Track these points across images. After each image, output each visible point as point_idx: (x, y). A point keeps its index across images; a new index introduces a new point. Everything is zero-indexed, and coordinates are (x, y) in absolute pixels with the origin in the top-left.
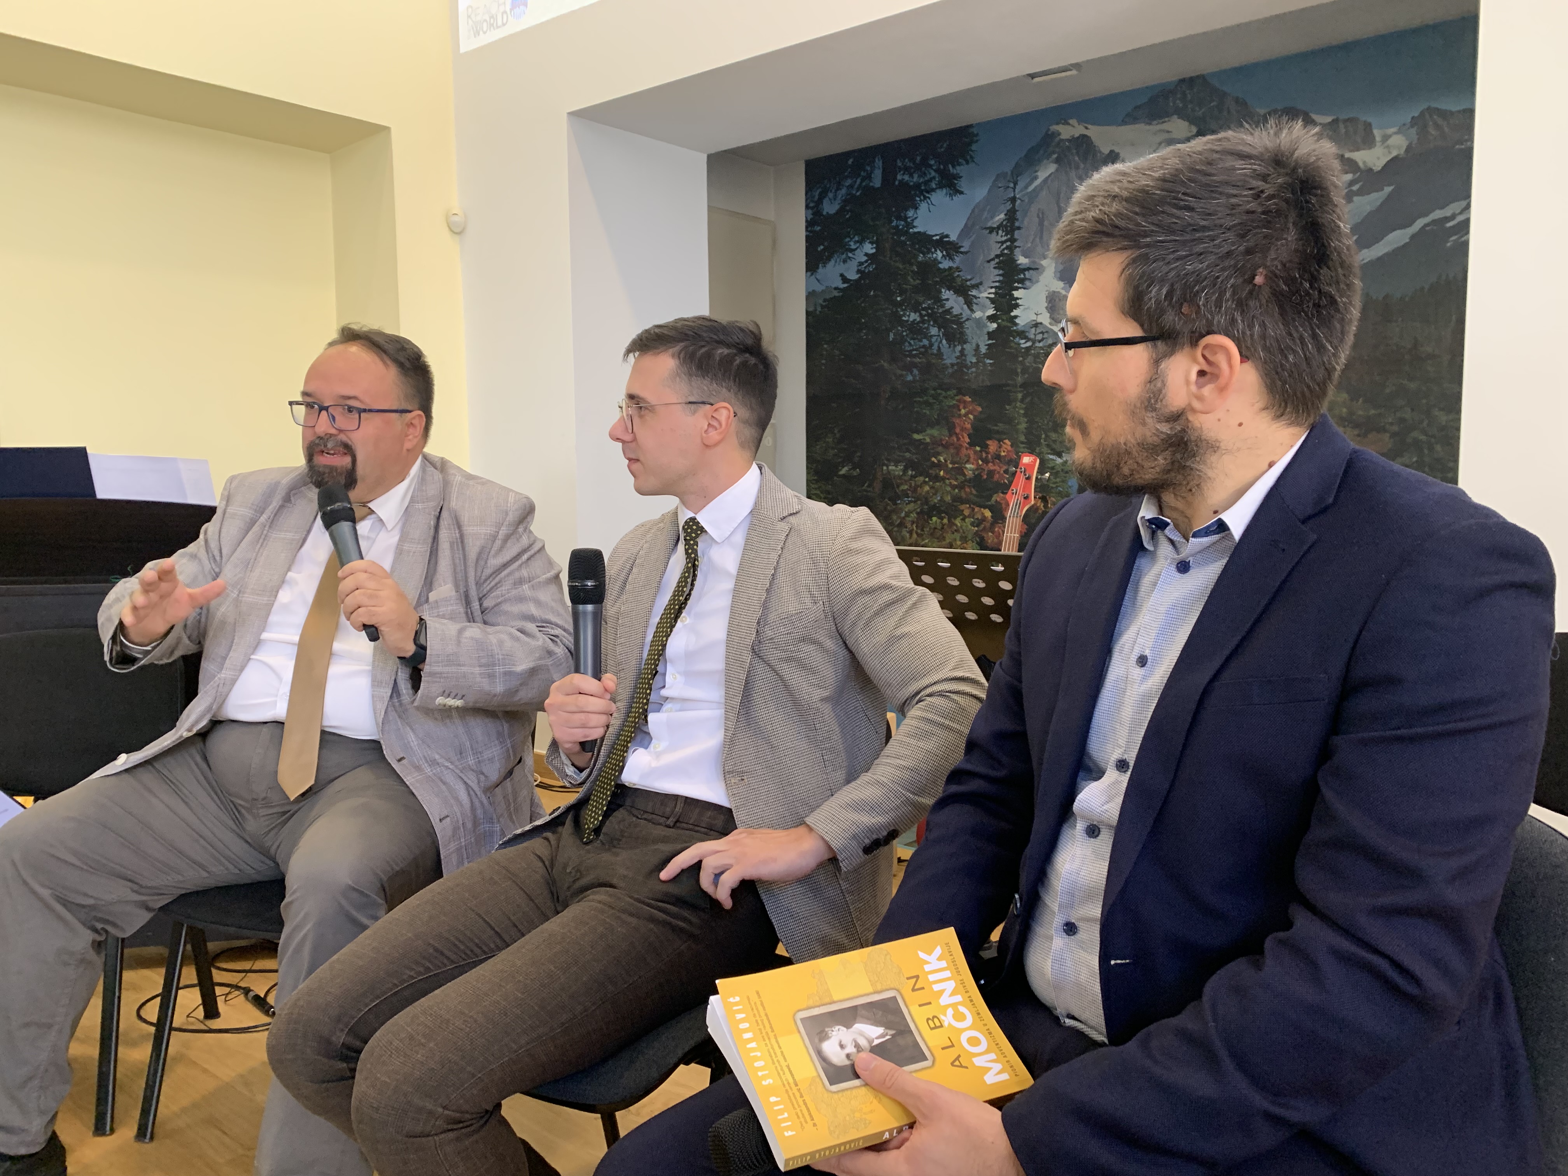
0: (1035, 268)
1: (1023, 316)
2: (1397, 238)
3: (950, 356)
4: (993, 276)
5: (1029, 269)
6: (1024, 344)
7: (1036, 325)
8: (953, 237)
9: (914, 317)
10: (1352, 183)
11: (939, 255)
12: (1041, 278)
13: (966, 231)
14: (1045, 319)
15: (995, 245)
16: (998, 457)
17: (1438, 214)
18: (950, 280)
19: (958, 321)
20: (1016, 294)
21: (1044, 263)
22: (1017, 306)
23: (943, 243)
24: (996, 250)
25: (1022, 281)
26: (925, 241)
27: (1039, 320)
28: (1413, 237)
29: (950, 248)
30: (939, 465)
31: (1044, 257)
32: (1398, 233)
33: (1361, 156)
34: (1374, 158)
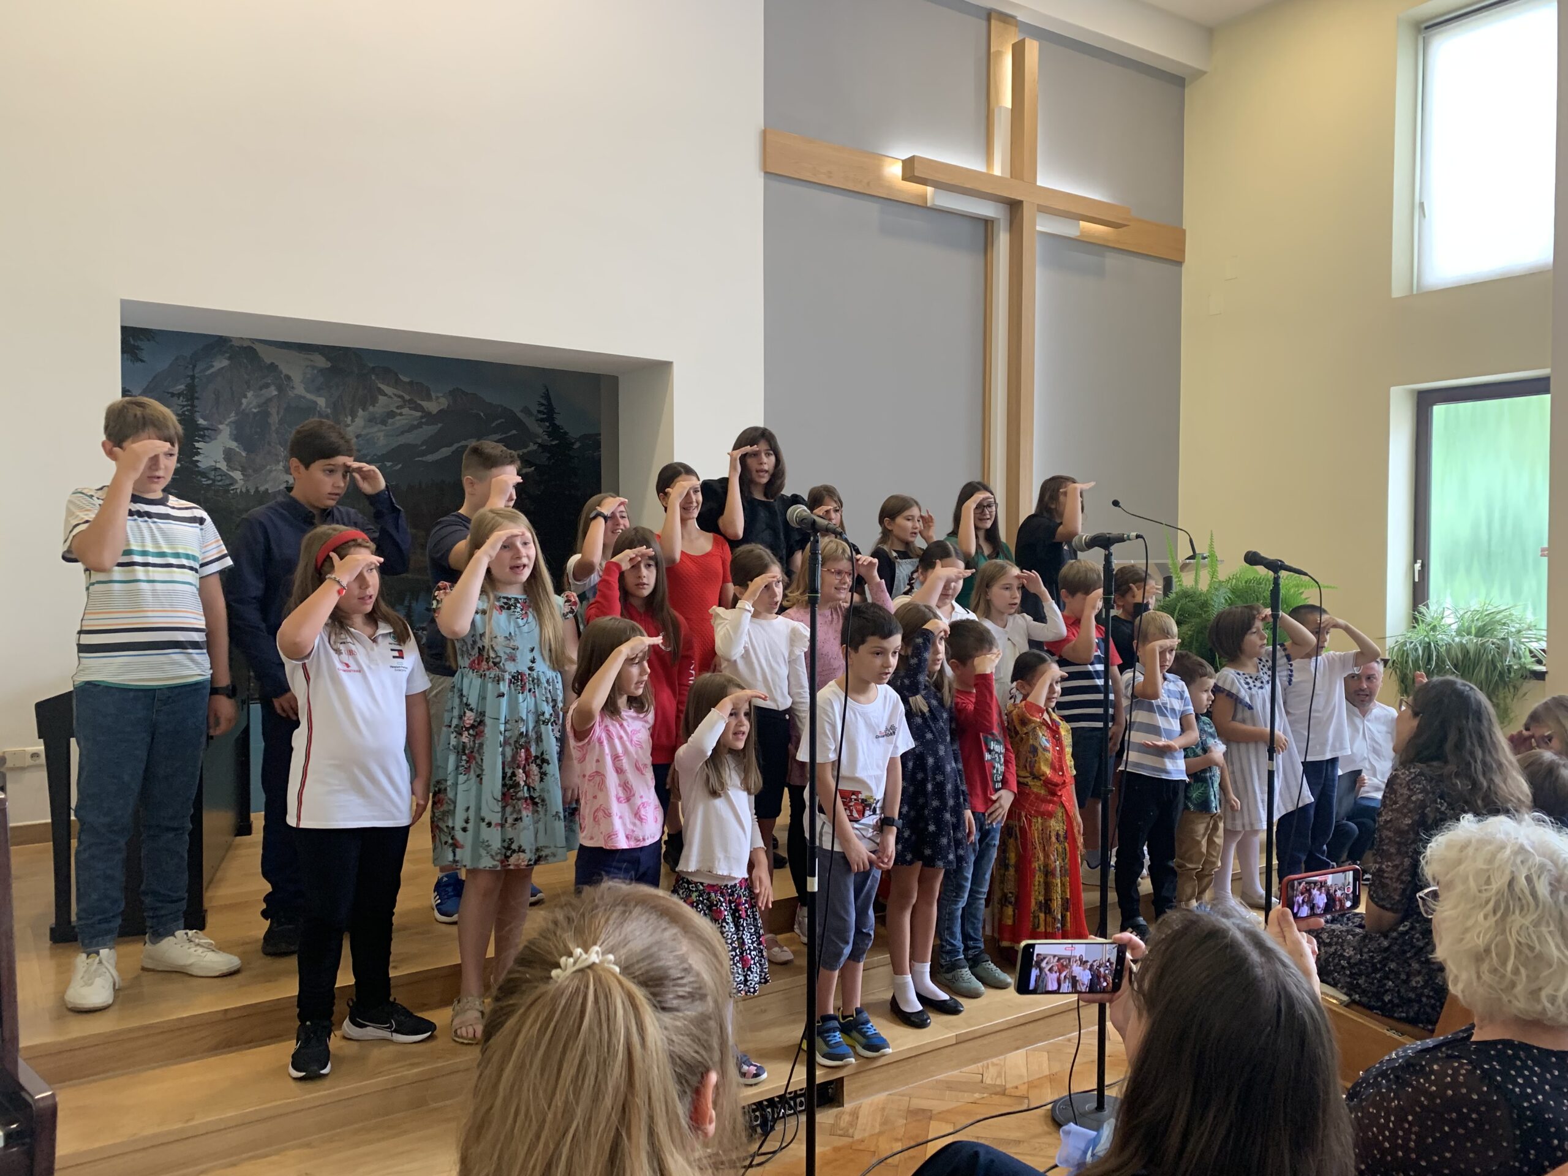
0: (216, 430)
1: (204, 462)
2: (445, 452)
5: (208, 429)
6: (205, 481)
7: (216, 469)
12: (219, 437)
14: (223, 466)
20: (197, 445)
21: (220, 427)
22: (198, 454)
25: (203, 436)
27: (218, 466)
31: (221, 423)
33: (424, 404)
34: (432, 407)
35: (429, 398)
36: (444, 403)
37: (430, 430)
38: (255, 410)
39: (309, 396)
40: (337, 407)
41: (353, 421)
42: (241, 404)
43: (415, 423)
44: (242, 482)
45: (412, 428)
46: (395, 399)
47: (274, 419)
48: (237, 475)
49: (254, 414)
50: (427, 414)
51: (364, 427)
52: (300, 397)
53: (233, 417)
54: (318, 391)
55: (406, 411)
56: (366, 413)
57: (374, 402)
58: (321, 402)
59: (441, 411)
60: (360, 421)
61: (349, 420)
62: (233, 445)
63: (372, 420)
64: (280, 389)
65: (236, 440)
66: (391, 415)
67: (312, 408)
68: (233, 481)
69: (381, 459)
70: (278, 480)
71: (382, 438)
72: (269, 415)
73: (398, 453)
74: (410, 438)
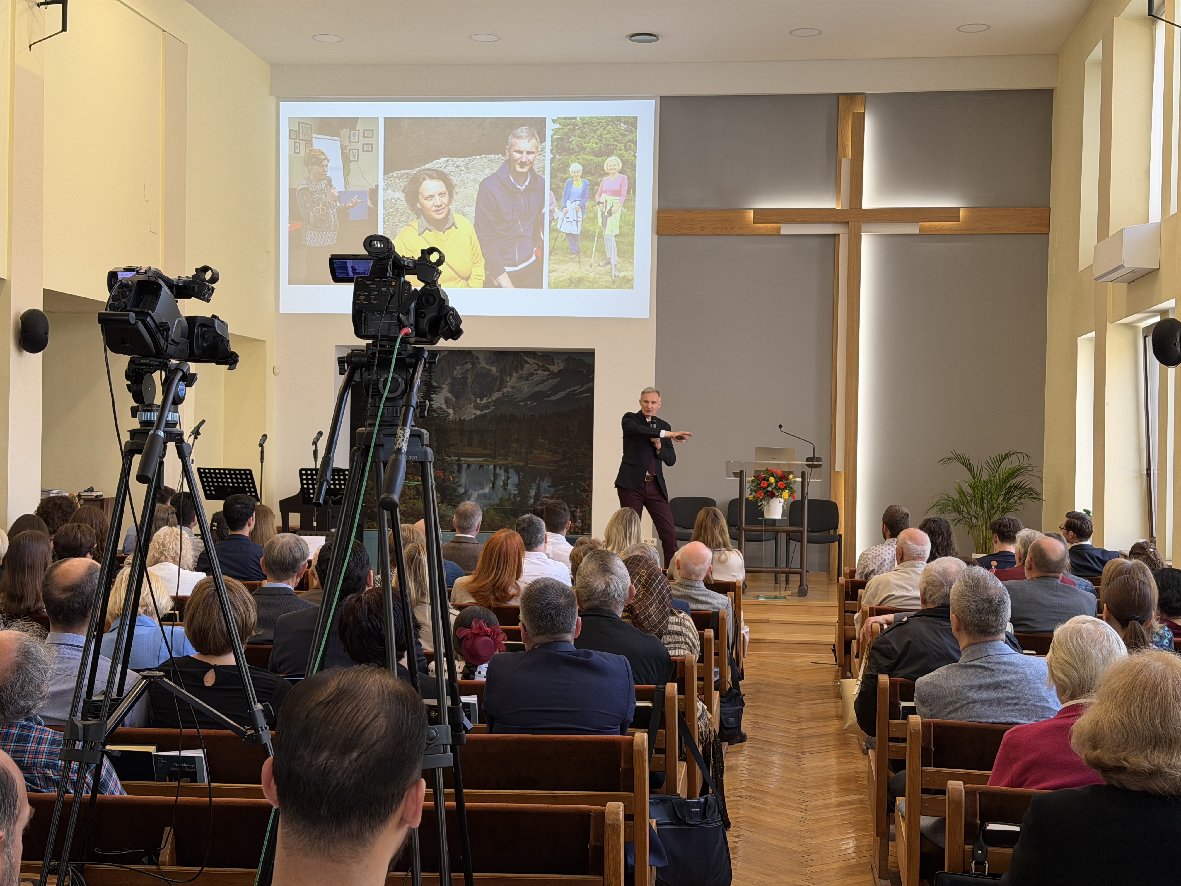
0: (442, 388)
2: (562, 394)
5: (437, 388)
6: (435, 415)
7: (441, 408)
10: (549, 375)
12: (443, 392)
14: (444, 406)
17: (572, 389)
20: (432, 396)
21: (444, 386)
22: (432, 400)
25: (435, 391)
27: (442, 406)
28: (566, 394)
32: (561, 393)
33: (551, 367)
34: (555, 368)
35: (553, 363)
36: (562, 365)
37: (553, 382)
38: (460, 376)
39: (488, 367)
40: (503, 371)
41: (510, 379)
42: (453, 373)
43: (545, 378)
44: (452, 415)
45: (543, 381)
46: (534, 365)
47: (469, 381)
48: (451, 411)
49: (460, 378)
51: (516, 383)
52: (482, 368)
53: (449, 380)
54: (492, 365)
55: (540, 372)
56: (518, 374)
57: (522, 367)
58: (494, 369)
59: (560, 371)
60: (514, 379)
61: (508, 379)
62: (449, 395)
63: (520, 378)
64: (473, 364)
65: (450, 393)
66: (532, 374)
67: (489, 373)
68: (449, 414)
69: (525, 400)
70: (471, 413)
71: (526, 388)
72: (467, 378)
73: (535, 396)
74: (542, 387)
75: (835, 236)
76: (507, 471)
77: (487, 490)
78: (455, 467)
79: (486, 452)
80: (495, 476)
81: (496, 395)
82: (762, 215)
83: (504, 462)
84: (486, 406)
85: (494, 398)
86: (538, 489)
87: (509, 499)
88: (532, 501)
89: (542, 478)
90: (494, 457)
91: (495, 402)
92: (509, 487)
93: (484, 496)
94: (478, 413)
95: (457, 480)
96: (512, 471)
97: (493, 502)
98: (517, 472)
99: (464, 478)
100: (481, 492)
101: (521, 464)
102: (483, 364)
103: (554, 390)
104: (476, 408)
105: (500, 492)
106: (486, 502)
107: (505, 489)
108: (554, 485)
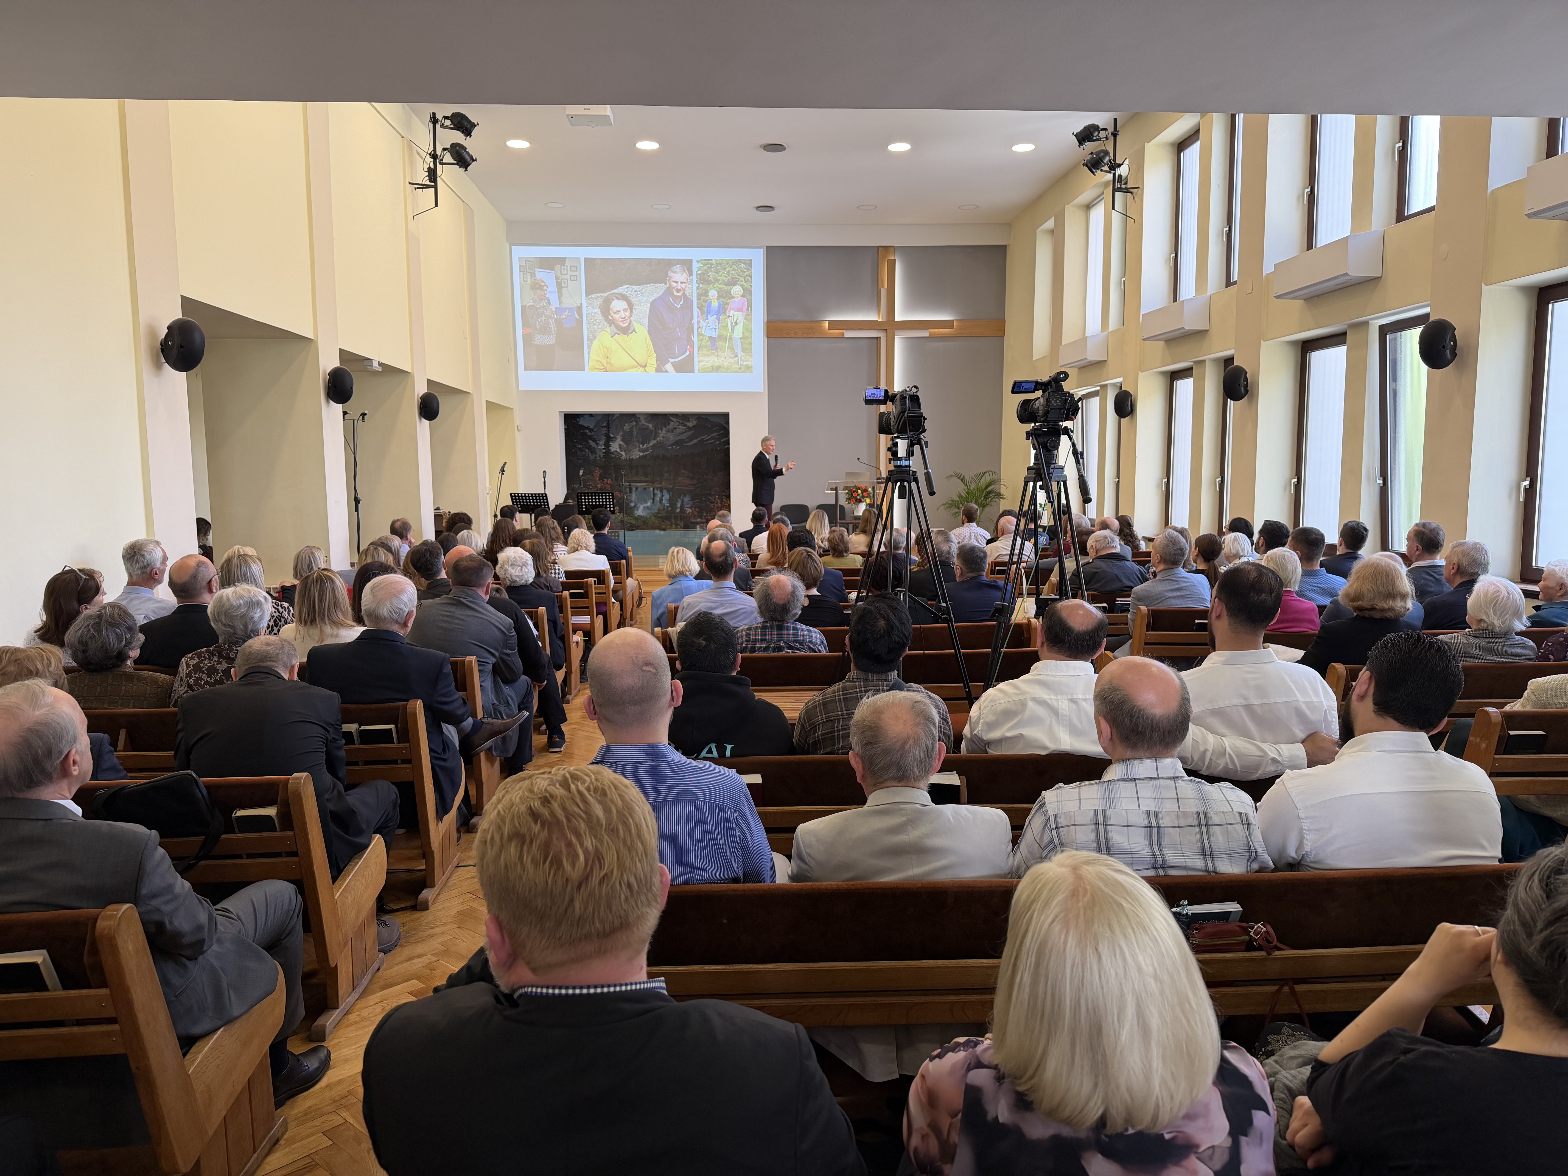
1: (612, 449)
2: (695, 441)
3: (592, 457)
4: (604, 438)
6: (613, 456)
7: (616, 452)
8: (592, 427)
9: (580, 446)
11: (587, 431)
13: (595, 426)
14: (618, 450)
15: (604, 431)
16: (607, 483)
18: (591, 438)
19: (594, 448)
20: (610, 443)
21: (617, 437)
22: (611, 447)
23: (588, 428)
24: (604, 432)
25: (612, 441)
26: (583, 427)
29: (591, 430)
30: (590, 485)
33: (687, 424)
34: (690, 424)
35: (689, 421)
36: (695, 423)
37: (689, 433)
38: (628, 430)
39: (646, 424)
40: (655, 427)
42: (624, 428)
43: (684, 431)
44: (625, 456)
45: (683, 433)
46: (677, 423)
47: (635, 433)
48: (623, 453)
49: (629, 432)
50: (689, 427)
51: (665, 434)
52: (643, 424)
53: (621, 433)
54: (649, 422)
55: (680, 427)
56: (666, 429)
57: (669, 424)
58: (650, 426)
59: (693, 426)
60: (664, 432)
61: (660, 432)
62: (622, 443)
63: (668, 431)
64: (637, 422)
65: (622, 441)
66: (675, 428)
67: (647, 428)
68: (622, 455)
69: (672, 445)
70: (636, 454)
71: (672, 438)
72: (633, 431)
73: (677, 443)
74: (683, 437)
75: (878, 338)
76: (661, 491)
77: (649, 504)
78: (628, 490)
79: (647, 479)
80: (654, 494)
81: (653, 442)
82: (833, 325)
83: (660, 486)
84: (646, 450)
85: (651, 444)
86: (682, 502)
87: (664, 509)
88: (678, 510)
89: (685, 496)
90: (653, 483)
91: (652, 447)
92: (664, 501)
93: (648, 508)
94: (641, 454)
95: (629, 498)
96: (665, 492)
97: (653, 512)
98: (668, 492)
99: (634, 497)
100: (645, 505)
101: (671, 486)
102: (643, 422)
103: (691, 439)
104: (640, 451)
105: (658, 505)
106: (648, 511)
107: (661, 503)
108: (692, 499)
